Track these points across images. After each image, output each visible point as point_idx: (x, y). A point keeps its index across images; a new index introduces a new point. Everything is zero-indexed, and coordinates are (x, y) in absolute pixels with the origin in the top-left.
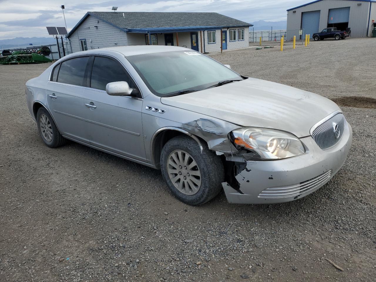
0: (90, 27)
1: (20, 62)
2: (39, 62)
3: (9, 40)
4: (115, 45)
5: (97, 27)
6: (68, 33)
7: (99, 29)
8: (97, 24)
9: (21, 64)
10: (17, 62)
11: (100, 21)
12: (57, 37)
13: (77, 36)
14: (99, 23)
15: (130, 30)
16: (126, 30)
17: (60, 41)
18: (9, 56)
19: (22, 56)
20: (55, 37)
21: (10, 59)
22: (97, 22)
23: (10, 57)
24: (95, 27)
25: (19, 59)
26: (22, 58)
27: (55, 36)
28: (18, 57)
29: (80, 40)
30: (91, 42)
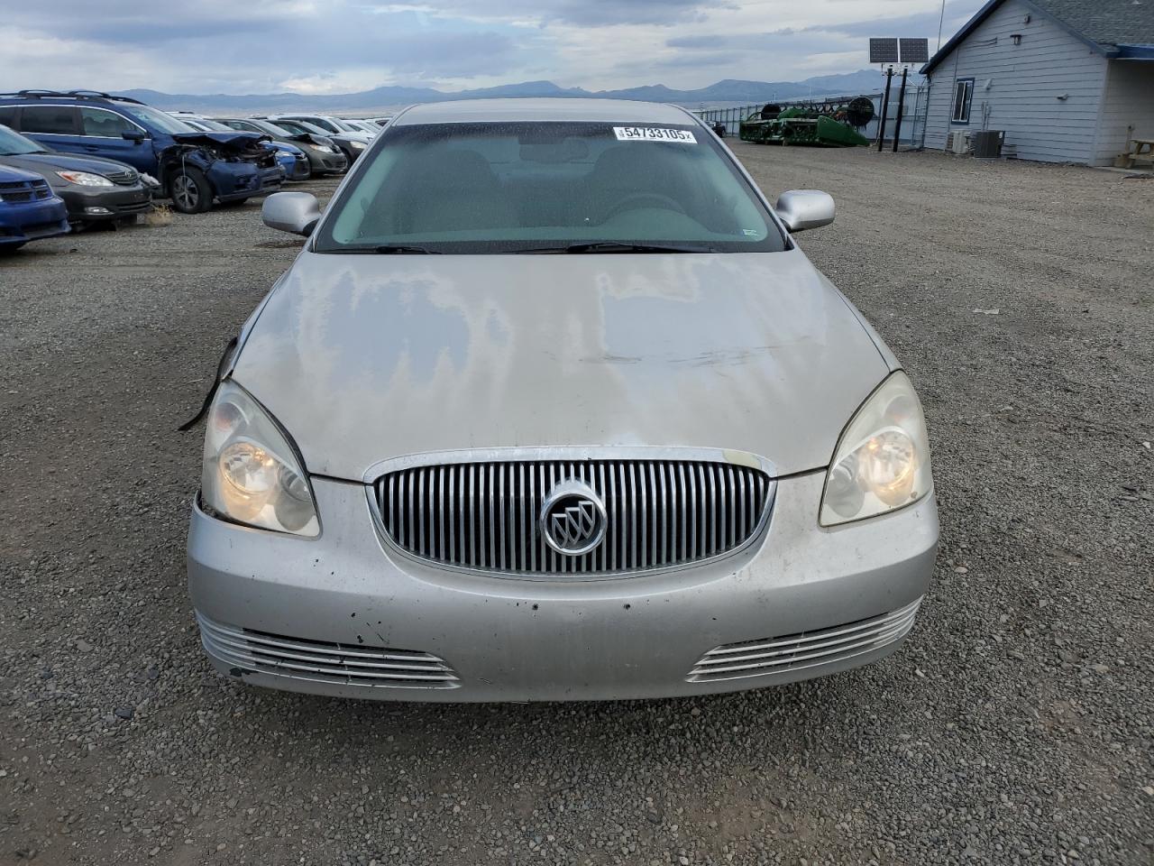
0: (1000, 37)
1: (789, 140)
2: (831, 144)
3: (839, 78)
4: (1059, 101)
5: (1019, 37)
6: (929, 59)
7: (1023, 46)
8: (1024, 26)
9: (790, 144)
10: (783, 139)
11: (1034, 16)
12: (890, 70)
13: (953, 68)
14: (1030, 25)
15: (1124, 51)
16: (1108, 49)
17: (896, 83)
18: (770, 121)
19: (797, 122)
20: (885, 70)
21: (769, 129)
22: (1024, 19)
23: (771, 124)
24: (1012, 36)
25: (789, 131)
26: (796, 127)
27: (887, 66)
28: (790, 127)
29: (958, 80)
30: (988, 89)
